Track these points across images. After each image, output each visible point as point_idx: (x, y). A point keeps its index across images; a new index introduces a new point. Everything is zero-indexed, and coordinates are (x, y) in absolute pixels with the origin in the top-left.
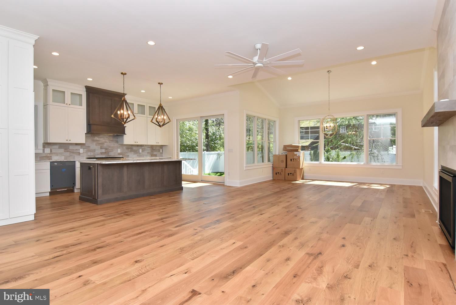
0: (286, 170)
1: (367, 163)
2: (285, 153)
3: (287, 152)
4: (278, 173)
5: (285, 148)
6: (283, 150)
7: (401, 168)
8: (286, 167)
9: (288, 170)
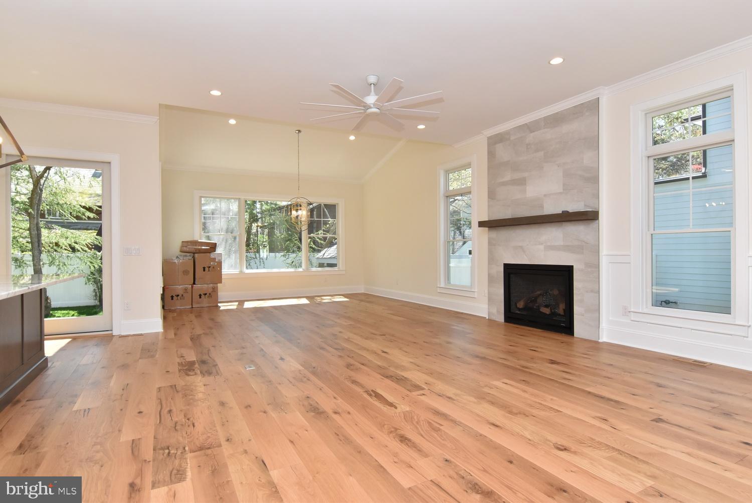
0: (194, 288)
1: (307, 269)
4: (177, 296)
5: (185, 246)
7: (344, 273)
8: (195, 283)
9: (199, 289)
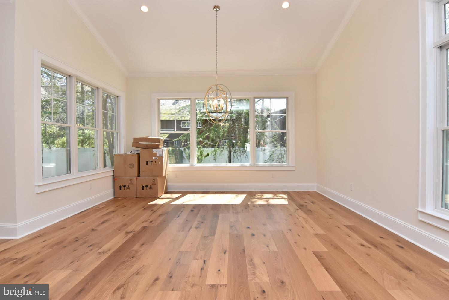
0: (138, 180)
1: (254, 164)
2: (135, 151)
3: (139, 149)
4: (125, 186)
5: (137, 142)
6: (133, 146)
7: (293, 169)
8: (139, 176)
9: (142, 181)
